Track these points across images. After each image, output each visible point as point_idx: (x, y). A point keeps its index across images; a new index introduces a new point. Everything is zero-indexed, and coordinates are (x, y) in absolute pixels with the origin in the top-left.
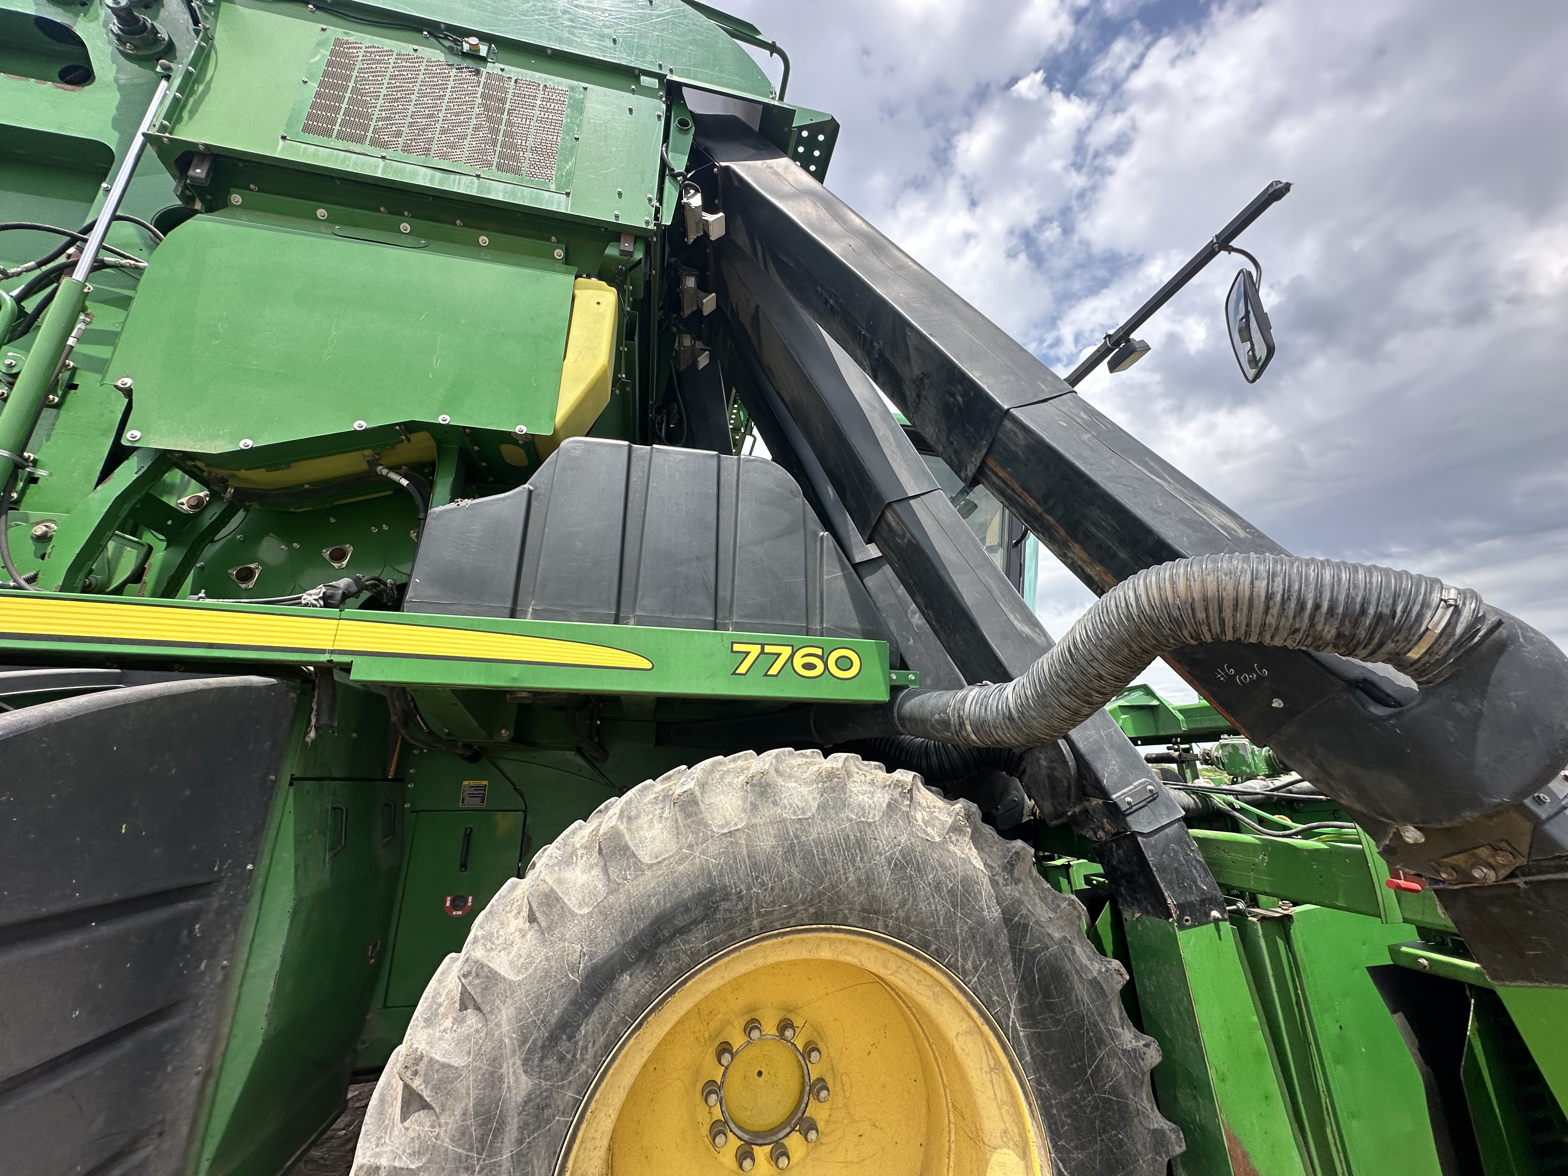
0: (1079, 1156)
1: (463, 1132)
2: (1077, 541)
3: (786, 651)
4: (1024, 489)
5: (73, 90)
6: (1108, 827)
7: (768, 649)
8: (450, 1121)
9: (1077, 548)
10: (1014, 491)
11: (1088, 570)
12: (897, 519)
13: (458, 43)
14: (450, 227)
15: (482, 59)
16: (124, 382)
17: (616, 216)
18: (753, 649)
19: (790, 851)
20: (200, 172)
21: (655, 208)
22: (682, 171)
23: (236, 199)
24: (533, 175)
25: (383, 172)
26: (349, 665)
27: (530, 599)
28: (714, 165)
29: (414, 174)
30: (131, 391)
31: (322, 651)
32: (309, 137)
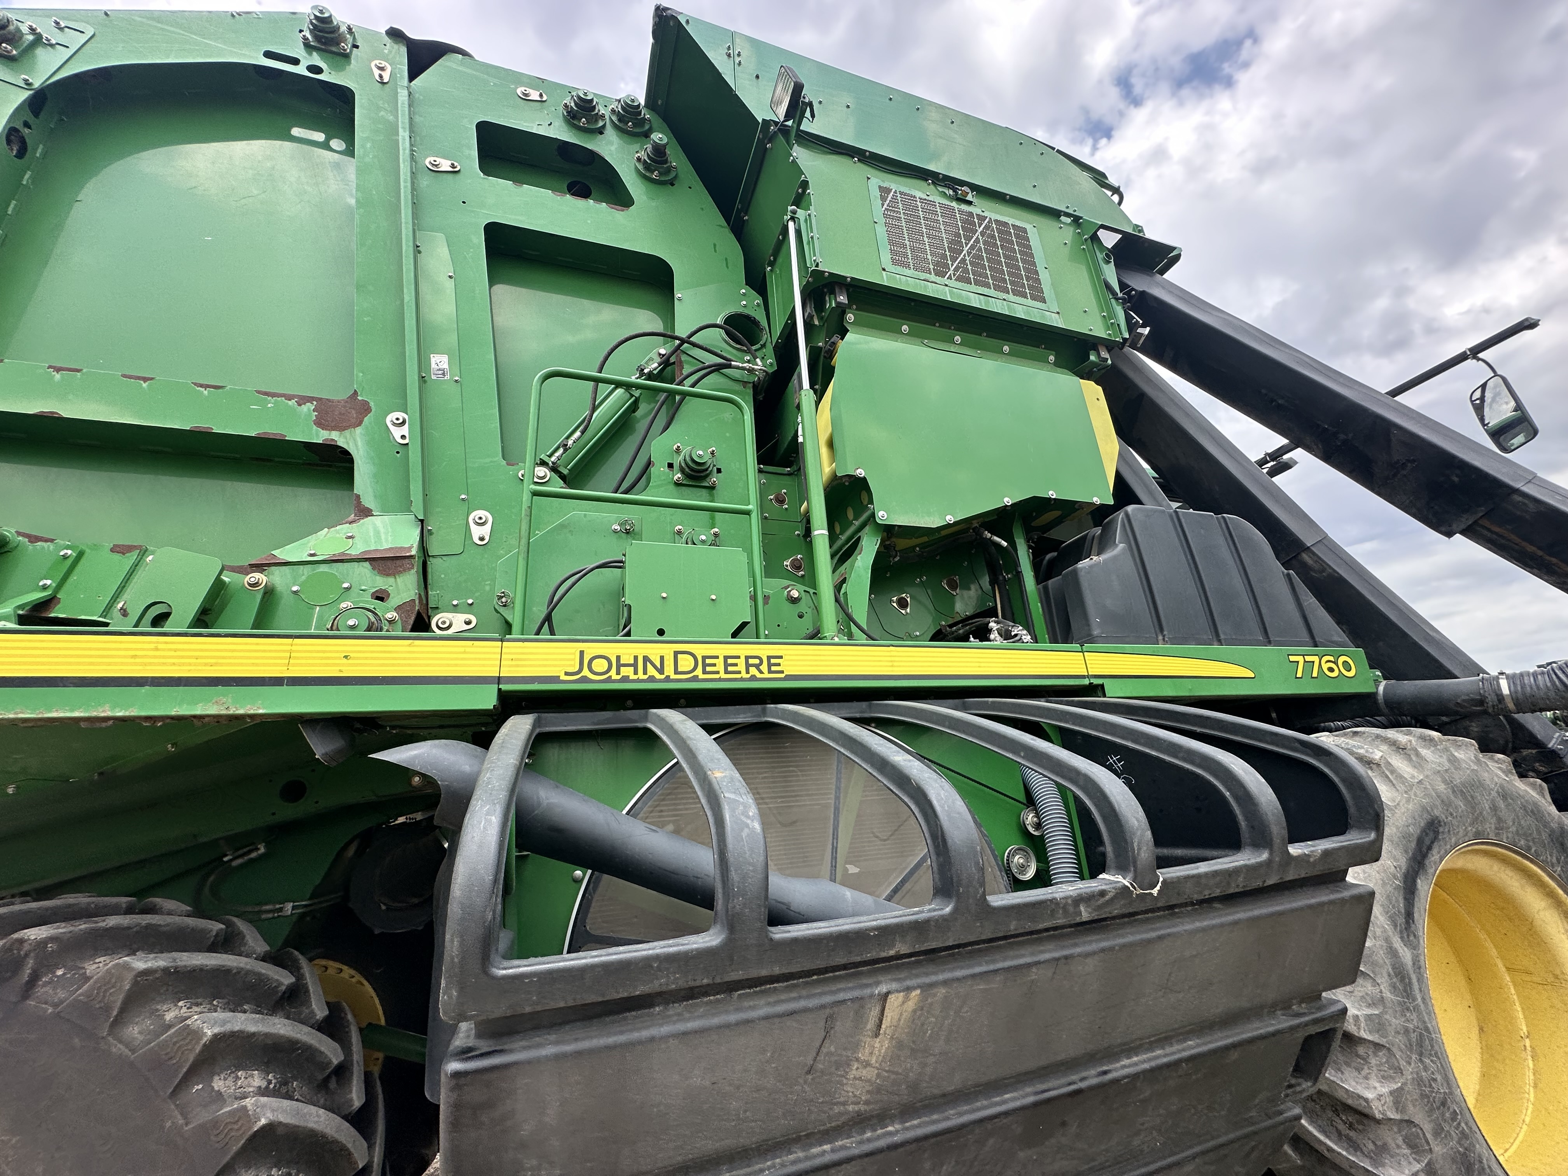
1: (1394, 987)
3: (1316, 659)
4: (1524, 540)
5: (622, 211)
6: (1544, 770)
7: (1308, 658)
8: (1384, 981)
10: (1509, 541)
12: (1316, 558)
13: (955, 190)
14: (983, 339)
15: (970, 203)
16: (860, 472)
17: (1091, 330)
18: (1300, 659)
19: (1454, 791)
20: (843, 299)
21: (1112, 324)
22: (1120, 295)
23: (850, 317)
24: (1034, 298)
25: (951, 297)
26: (1102, 686)
27: (1162, 630)
28: (1133, 289)
29: (968, 299)
30: (864, 479)
31: (1083, 677)
32: (899, 269)
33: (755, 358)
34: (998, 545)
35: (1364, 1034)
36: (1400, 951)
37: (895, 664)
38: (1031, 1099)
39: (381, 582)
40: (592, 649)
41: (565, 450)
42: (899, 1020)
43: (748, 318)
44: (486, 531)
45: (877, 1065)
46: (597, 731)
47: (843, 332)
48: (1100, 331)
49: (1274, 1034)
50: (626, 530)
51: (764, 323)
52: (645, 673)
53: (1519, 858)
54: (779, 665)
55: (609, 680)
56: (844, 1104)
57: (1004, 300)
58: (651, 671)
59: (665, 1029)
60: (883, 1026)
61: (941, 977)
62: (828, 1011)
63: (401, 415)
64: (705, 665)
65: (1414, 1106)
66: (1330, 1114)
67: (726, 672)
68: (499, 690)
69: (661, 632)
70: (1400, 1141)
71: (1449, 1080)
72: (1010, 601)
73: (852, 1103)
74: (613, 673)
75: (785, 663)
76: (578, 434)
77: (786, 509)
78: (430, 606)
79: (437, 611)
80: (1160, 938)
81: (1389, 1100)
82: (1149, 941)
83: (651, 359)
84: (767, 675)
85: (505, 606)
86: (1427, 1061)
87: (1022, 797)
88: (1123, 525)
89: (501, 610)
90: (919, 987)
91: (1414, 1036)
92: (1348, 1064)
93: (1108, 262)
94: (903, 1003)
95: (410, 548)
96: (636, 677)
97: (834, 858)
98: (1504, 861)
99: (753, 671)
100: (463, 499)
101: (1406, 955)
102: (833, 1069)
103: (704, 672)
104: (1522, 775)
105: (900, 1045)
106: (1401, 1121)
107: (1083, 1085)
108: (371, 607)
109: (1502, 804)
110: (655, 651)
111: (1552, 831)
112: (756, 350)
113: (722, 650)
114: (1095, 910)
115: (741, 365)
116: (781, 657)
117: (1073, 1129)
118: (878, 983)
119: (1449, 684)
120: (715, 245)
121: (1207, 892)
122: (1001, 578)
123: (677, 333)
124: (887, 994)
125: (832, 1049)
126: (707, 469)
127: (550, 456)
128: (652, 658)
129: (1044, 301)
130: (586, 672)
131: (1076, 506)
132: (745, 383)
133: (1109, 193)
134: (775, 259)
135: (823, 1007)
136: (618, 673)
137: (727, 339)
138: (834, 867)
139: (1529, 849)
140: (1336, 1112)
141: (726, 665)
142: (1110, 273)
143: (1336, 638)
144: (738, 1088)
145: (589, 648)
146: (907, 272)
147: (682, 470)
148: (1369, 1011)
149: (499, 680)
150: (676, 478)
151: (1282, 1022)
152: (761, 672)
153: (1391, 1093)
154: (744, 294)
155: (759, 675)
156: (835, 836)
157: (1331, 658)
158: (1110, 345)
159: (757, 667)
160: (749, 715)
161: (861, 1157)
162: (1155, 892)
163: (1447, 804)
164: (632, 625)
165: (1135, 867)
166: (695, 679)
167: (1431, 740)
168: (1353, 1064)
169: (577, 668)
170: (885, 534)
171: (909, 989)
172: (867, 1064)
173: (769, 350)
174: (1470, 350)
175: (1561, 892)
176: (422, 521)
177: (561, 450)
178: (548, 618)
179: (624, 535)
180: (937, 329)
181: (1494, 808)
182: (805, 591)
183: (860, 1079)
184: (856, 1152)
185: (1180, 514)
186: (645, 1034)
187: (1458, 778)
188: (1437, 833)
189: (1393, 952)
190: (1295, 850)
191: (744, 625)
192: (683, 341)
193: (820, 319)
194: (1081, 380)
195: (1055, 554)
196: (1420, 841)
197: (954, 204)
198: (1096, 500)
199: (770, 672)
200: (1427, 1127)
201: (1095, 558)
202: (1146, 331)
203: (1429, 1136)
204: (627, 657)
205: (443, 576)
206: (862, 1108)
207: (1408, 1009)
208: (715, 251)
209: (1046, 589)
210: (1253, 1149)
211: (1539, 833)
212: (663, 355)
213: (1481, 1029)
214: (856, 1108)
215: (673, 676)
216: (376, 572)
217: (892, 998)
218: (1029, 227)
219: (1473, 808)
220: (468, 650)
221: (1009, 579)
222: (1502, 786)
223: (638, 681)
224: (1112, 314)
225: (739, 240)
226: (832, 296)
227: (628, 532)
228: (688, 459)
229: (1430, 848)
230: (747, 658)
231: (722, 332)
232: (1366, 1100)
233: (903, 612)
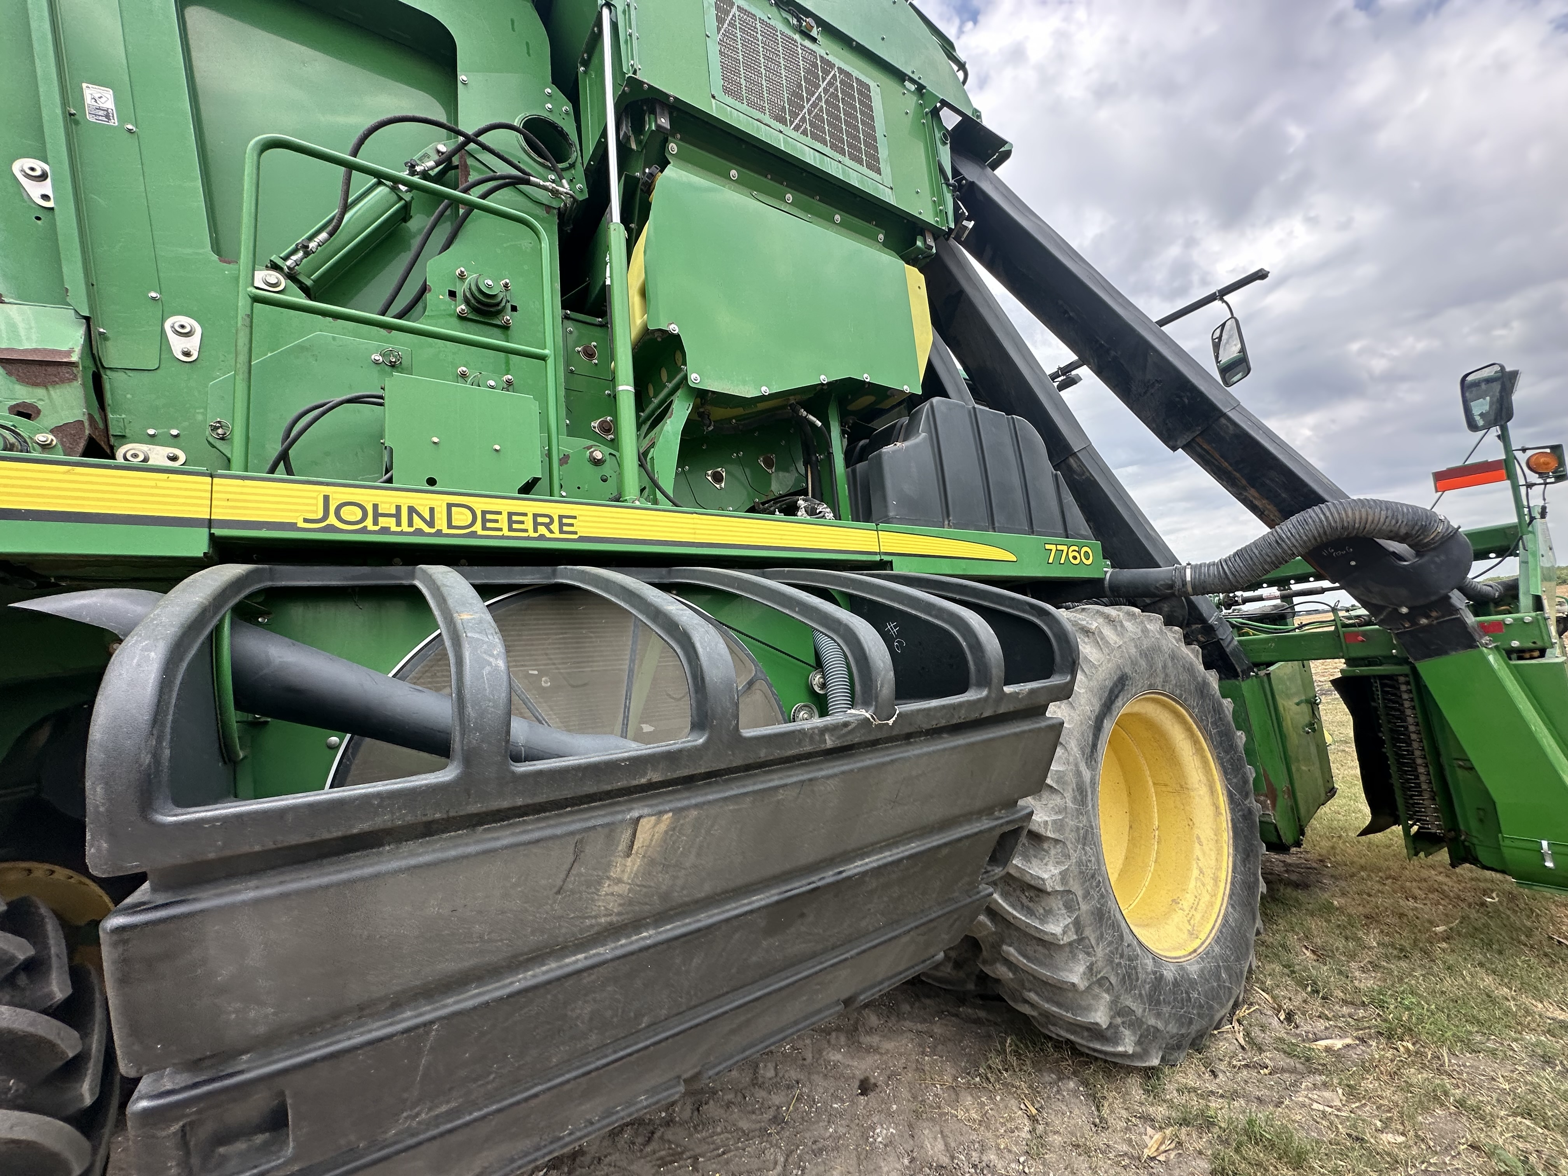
0: (1235, 780)
1: (1075, 798)
2: (1253, 487)
3: (1065, 548)
4: (1222, 457)
6: (1202, 639)
7: (1059, 547)
8: (1069, 795)
9: (1253, 491)
10: (1212, 457)
11: (1256, 503)
12: (1079, 463)
13: (799, 20)
14: (815, 202)
15: (814, 40)
16: (674, 328)
17: (920, 213)
18: (1053, 547)
19: (1141, 654)
20: (664, 122)
21: (941, 210)
22: (951, 181)
23: (673, 147)
24: (869, 167)
25: (785, 147)
26: (891, 562)
27: (948, 516)
28: (964, 178)
29: (803, 153)
30: (678, 336)
31: (875, 553)
32: (729, 100)
33: (561, 178)
34: (813, 425)
35: (1050, 834)
36: (1084, 773)
37: (698, 531)
38: (776, 898)
39: (24, 394)
40: (339, 495)
41: (307, 254)
42: (651, 840)
43: (553, 126)
44: (193, 344)
45: (630, 881)
46: (353, 588)
47: (663, 164)
48: (929, 217)
49: (976, 834)
50: (391, 362)
51: (573, 137)
52: (410, 524)
53: (1174, 703)
54: (572, 525)
55: (364, 530)
56: (596, 917)
57: (840, 162)
58: (418, 523)
59: (394, 865)
60: (635, 847)
61: (693, 801)
62: (578, 837)
63: (40, 166)
64: (484, 521)
65: (1074, 880)
66: (1018, 892)
67: (511, 529)
68: (212, 536)
69: (432, 482)
70: (1061, 906)
71: (1099, 860)
72: (820, 481)
73: (605, 916)
74: (369, 523)
75: (579, 524)
76: (324, 235)
77: (596, 364)
78: (111, 432)
79: (124, 440)
80: (892, 762)
81: (1058, 878)
82: (884, 764)
83: (426, 156)
84: (557, 535)
85: (222, 439)
86: (1087, 848)
87: (812, 661)
88: (927, 416)
89: (219, 444)
90: (670, 811)
91: (1082, 832)
92: (1035, 857)
93: (944, 144)
94: (654, 826)
95: (70, 352)
96: (399, 529)
97: (626, 718)
98: (1164, 705)
99: (542, 530)
100: (153, 299)
101: (1087, 774)
102: (584, 888)
103: (484, 528)
104: (1188, 643)
105: (652, 862)
106: (1064, 891)
107: (819, 884)
108: (9, 424)
109: (1170, 664)
110: (423, 502)
111: (1198, 683)
112: (563, 170)
113: (506, 506)
114: (838, 738)
115: (542, 183)
116: (575, 517)
117: (811, 918)
118: (630, 810)
119: (1153, 572)
120: (513, 21)
121: (934, 723)
122: (814, 458)
123: (461, 127)
124: (639, 819)
125: (583, 870)
126: (498, 304)
127: (285, 259)
128: (419, 509)
129: (878, 171)
130: (332, 520)
131: (889, 393)
132: (548, 208)
133: (956, 68)
134: (590, 58)
135: (572, 833)
136: (375, 523)
137: (527, 148)
138: (625, 725)
139: (1181, 696)
140: (1023, 891)
141: (510, 522)
142: (945, 154)
143: (1083, 532)
144: (480, 912)
145: (335, 492)
146: (738, 105)
147: (467, 301)
148: (1055, 817)
149: (210, 523)
150: (458, 309)
151: (985, 824)
152: (551, 532)
153: (1060, 873)
154: (550, 95)
155: (548, 535)
156: (628, 697)
157: (1077, 548)
158: (938, 234)
159: (547, 526)
160: (538, 576)
161: (612, 960)
162: (891, 722)
163: (1134, 663)
164: (394, 472)
165: (877, 702)
166: (473, 535)
167: (1134, 614)
168: (1039, 856)
169: (320, 515)
170: (699, 400)
171: (661, 813)
172: (619, 881)
173: (579, 172)
174: (1219, 291)
175: (1195, 726)
176: (87, 319)
177: (300, 254)
178: (284, 456)
179: (388, 369)
180: (767, 182)
181: (1165, 667)
182: (610, 454)
183: (612, 894)
184: (609, 956)
185: (977, 411)
186: (368, 871)
187: (1146, 644)
188: (1124, 685)
189: (1078, 774)
190: (1008, 689)
191: (536, 480)
192: (469, 139)
193: (639, 142)
194: (906, 265)
195: (867, 441)
196: (1111, 691)
197: (797, 37)
198: (906, 389)
199: (561, 531)
200: (1080, 894)
201: (898, 444)
202: (971, 225)
203: (1080, 899)
204: (387, 506)
205: (129, 396)
206: (614, 919)
207: (1081, 814)
208: (513, 29)
209: (854, 472)
210: (955, 921)
211: (1189, 685)
212: (443, 153)
213: (1131, 827)
214: (609, 919)
215: (446, 531)
216: (13, 379)
217: (643, 821)
218: (872, 85)
219: (1151, 667)
220: (160, 484)
221: (822, 460)
222: (1173, 651)
223: (402, 533)
224: (942, 201)
225: (546, 23)
226: (652, 116)
227: (393, 365)
228: (474, 288)
229: (1117, 697)
230: (535, 516)
231: (521, 137)
232: (1043, 880)
233: (718, 486)
